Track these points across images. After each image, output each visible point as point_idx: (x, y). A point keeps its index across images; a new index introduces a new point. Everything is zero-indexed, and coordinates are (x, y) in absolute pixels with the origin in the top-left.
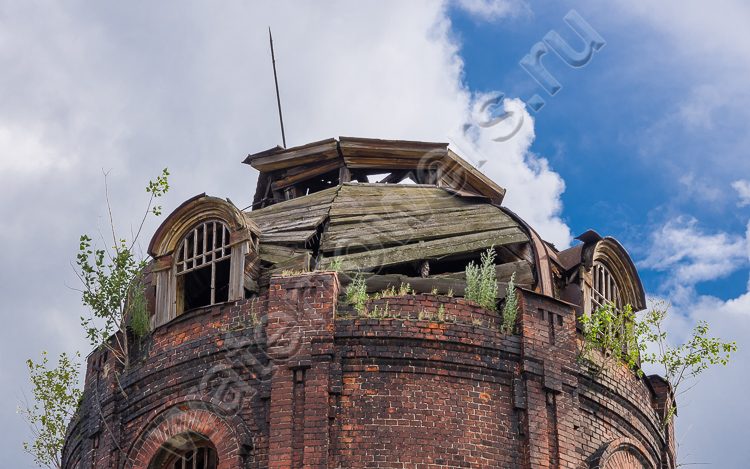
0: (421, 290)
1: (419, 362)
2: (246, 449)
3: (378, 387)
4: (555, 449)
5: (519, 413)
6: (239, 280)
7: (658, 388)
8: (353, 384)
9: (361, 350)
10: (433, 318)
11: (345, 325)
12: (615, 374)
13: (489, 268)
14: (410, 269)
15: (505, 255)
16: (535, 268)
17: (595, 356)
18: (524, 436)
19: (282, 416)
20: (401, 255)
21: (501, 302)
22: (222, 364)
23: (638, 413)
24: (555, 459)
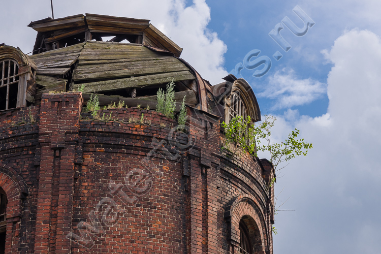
0: (131, 105)
1: (128, 147)
2: (24, 196)
3: (104, 161)
4: (206, 200)
5: (185, 179)
6: (23, 96)
7: (266, 167)
8: (89, 159)
9: (94, 139)
10: (137, 121)
11: (85, 124)
12: (242, 157)
13: (171, 94)
14: (125, 92)
15: (180, 86)
16: (198, 95)
17: (230, 147)
18: (188, 192)
19: (46, 177)
20: (120, 84)
21: (177, 114)
22: (11, 145)
23: (254, 181)
24: (205, 206)
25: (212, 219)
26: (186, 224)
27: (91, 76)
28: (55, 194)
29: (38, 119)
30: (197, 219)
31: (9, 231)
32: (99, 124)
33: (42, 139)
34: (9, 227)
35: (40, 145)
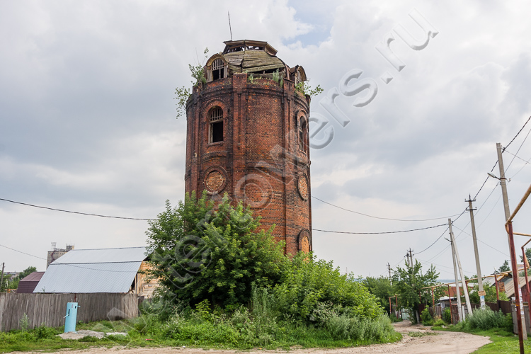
0: (263, 77)
2: (229, 110)
4: (289, 112)
5: (283, 105)
6: (226, 74)
7: (308, 97)
8: (250, 98)
9: (252, 91)
10: (266, 84)
11: (248, 85)
12: (301, 94)
13: (277, 73)
14: (261, 72)
15: (281, 70)
16: (286, 73)
17: (297, 92)
18: (283, 109)
19: (236, 104)
20: (259, 69)
21: (280, 80)
22: (223, 92)
23: (304, 103)
25: (291, 119)
26: (283, 120)
27: (249, 66)
28: (240, 110)
29: (232, 82)
30: (286, 118)
31: (224, 123)
32: (253, 85)
33: (234, 90)
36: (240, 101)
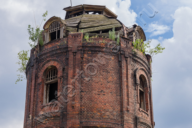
0: (100, 36)
1: (99, 51)
2: (64, 69)
3: (91, 56)
4: (127, 69)
5: (120, 62)
6: (62, 34)
7: (148, 57)
8: (86, 56)
9: (87, 49)
10: (102, 42)
11: (84, 44)
12: (140, 54)
13: (114, 32)
14: (98, 32)
15: (117, 29)
16: (124, 32)
17: (136, 50)
18: (121, 66)
19: (71, 62)
20: (96, 29)
21: (116, 39)
22: (59, 51)
23: (144, 62)
24: (127, 71)
25: (130, 76)
26: (120, 78)
27: (86, 26)
28: (74, 68)
29: (67, 42)
30: (124, 76)
31: (59, 82)
32: (89, 43)
33: (69, 49)
34: (59, 80)
35: (68, 51)
36: (75, 59)
